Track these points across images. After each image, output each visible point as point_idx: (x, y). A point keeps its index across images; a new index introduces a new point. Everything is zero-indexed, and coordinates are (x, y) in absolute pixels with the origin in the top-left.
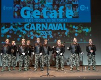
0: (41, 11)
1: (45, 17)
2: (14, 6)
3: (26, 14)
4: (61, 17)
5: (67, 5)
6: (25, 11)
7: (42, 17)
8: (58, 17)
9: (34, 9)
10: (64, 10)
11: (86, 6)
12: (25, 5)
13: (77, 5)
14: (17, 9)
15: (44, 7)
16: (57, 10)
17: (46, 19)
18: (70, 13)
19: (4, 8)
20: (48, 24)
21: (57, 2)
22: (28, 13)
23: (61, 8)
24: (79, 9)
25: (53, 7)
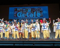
0: (26, 14)
1: (28, 16)
2: (15, 12)
3: (19, 16)
4: (35, 16)
5: (37, 11)
6: (19, 14)
7: (26, 16)
8: (33, 16)
9: (23, 13)
10: (36, 13)
11: (46, 11)
12: (19, 12)
13: (42, 11)
14: (15, 13)
15: (27, 12)
16: (33, 13)
17: (28, 17)
18: (39, 14)
19: (10, 13)
20: (29, 19)
21: (33, 10)
22: (20, 15)
23: (35, 12)
24: (43, 13)
25: (31, 12)
